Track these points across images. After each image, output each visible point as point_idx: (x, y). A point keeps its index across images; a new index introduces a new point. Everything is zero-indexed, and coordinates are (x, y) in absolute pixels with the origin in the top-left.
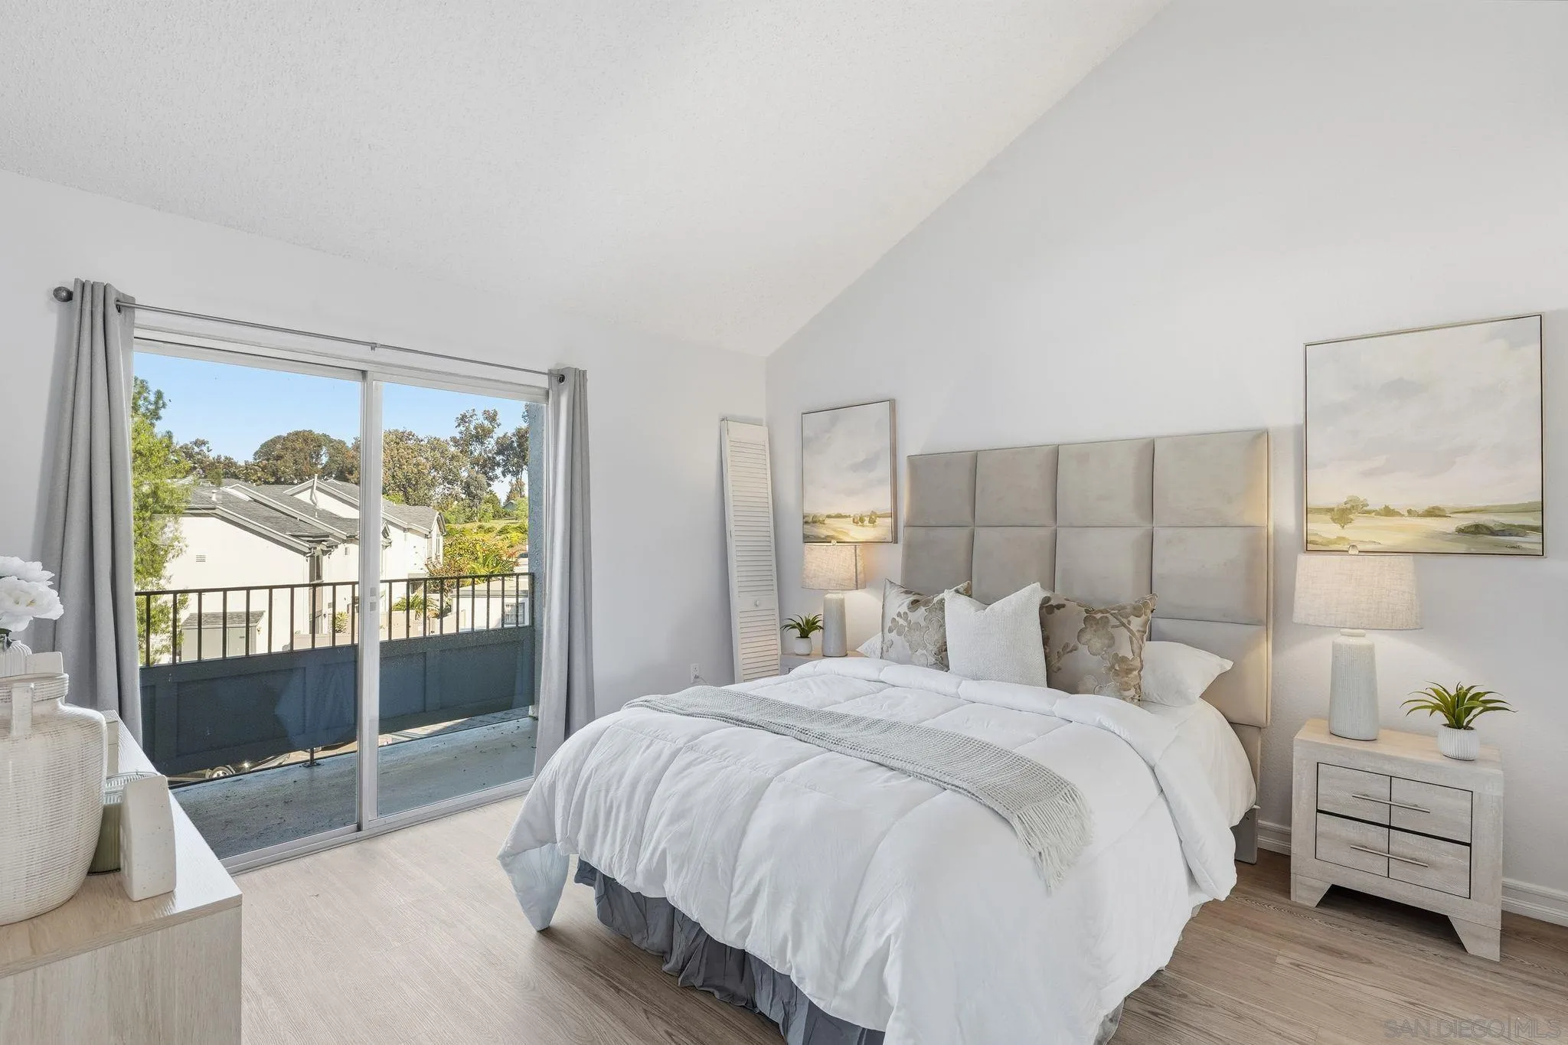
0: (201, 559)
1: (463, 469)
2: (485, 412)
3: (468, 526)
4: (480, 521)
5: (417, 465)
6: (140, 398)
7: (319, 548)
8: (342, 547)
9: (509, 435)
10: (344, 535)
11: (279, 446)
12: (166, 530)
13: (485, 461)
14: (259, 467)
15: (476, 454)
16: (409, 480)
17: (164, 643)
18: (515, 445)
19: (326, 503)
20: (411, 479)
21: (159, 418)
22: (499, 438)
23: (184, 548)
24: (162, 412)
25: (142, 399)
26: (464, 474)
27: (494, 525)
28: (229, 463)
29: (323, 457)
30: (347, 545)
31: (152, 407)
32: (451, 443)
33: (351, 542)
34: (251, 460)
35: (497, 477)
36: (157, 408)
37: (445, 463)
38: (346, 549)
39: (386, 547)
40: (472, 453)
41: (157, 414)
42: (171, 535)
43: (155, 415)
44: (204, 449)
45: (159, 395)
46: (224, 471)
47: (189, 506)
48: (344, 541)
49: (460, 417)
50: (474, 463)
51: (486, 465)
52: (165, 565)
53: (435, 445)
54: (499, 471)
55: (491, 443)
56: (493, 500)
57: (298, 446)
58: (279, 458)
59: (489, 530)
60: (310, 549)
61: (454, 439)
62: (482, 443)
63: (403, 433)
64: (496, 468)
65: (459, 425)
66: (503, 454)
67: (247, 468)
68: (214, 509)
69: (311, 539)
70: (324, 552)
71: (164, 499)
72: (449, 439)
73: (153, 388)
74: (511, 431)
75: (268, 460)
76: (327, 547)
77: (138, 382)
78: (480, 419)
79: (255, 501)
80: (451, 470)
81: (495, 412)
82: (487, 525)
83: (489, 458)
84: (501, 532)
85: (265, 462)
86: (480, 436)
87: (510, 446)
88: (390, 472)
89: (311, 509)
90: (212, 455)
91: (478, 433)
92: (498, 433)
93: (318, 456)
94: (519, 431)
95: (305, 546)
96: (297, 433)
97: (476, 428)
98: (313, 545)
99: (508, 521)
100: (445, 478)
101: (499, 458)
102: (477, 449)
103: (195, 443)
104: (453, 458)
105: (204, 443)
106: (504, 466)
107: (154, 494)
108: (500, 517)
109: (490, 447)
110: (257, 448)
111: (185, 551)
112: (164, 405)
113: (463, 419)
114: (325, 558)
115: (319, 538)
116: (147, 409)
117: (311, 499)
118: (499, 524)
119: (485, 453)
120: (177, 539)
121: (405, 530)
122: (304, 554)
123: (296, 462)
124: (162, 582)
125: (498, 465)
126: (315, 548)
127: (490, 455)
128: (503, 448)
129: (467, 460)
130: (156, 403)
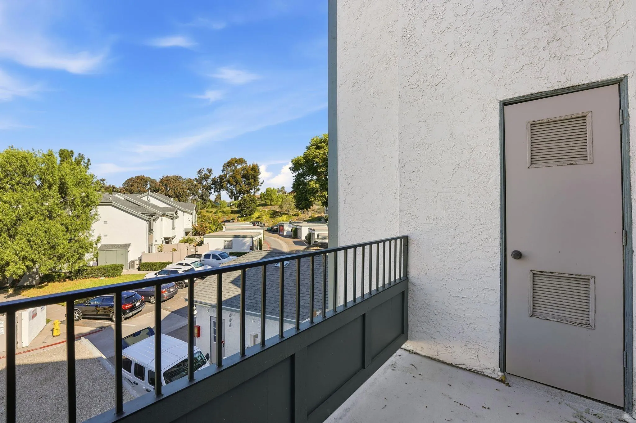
0: (105, 223)
1: (200, 190)
2: (207, 169)
3: (202, 211)
4: (207, 209)
5: (183, 188)
6: (81, 161)
7: (152, 219)
8: (160, 218)
9: (217, 177)
10: (161, 213)
11: (132, 181)
12: (92, 211)
13: (207, 187)
14: (125, 189)
15: (204, 184)
16: (180, 194)
17: (91, 257)
18: (219, 181)
19: (153, 201)
20: (181, 194)
21: (89, 169)
22: (212, 178)
23: (99, 218)
24: (89, 167)
25: (82, 161)
26: (200, 192)
27: (213, 210)
28: (114, 188)
29: (148, 185)
30: (162, 217)
31: (86, 165)
32: (195, 180)
33: (164, 216)
34: (122, 186)
35: (211, 193)
36: (88, 165)
37: (193, 188)
38: (162, 219)
39: (177, 218)
40: (202, 184)
41: (88, 167)
42: (94, 213)
43: (87, 167)
44: (105, 182)
45: (89, 160)
46: (112, 190)
47: (101, 202)
48: (161, 216)
49: (198, 171)
50: (204, 188)
51: (208, 188)
52: (92, 225)
53: (189, 181)
54: (212, 191)
55: (209, 180)
56: (211, 201)
57: (139, 181)
58: (132, 185)
59: (211, 212)
60: (149, 219)
61: (196, 179)
62: (206, 181)
63: (178, 176)
64: (212, 189)
65: (198, 174)
66: (214, 184)
67: (120, 189)
68: (111, 203)
69: (150, 215)
70: (154, 220)
71: (91, 199)
72: (194, 179)
73: (86, 157)
74: (217, 176)
75: (128, 186)
76: (155, 218)
77: (81, 155)
78: (205, 172)
79: (127, 200)
80: (195, 190)
81: (211, 169)
82: (210, 210)
83: (209, 186)
84: (215, 213)
85: (127, 187)
86: (206, 178)
87: (217, 182)
88: (173, 191)
89: (148, 203)
90: (107, 185)
91: (205, 177)
92: (212, 177)
93: (146, 185)
94: (220, 176)
95: (147, 217)
96: (138, 177)
97: (204, 175)
98: (150, 217)
99: (217, 209)
100: (193, 193)
101: (213, 186)
102: (204, 183)
103: (101, 180)
104: (196, 186)
105: (104, 180)
106: (214, 189)
107: (87, 196)
108: (214, 208)
109: (209, 182)
110: (124, 182)
111: (100, 220)
112: (90, 164)
113: (200, 172)
114: (154, 222)
115: (152, 215)
116: (84, 165)
117: (148, 199)
118: (214, 210)
119: (207, 184)
120: (96, 215)
121: (183, 212)
122: (147, 221)
123: (138, 187)
124: (91, 232)
125: (212, 188)
126: (151, 219)
127: (209, 185)
128: (214, 182)
129: (201, 187)
130: (87, 163)
